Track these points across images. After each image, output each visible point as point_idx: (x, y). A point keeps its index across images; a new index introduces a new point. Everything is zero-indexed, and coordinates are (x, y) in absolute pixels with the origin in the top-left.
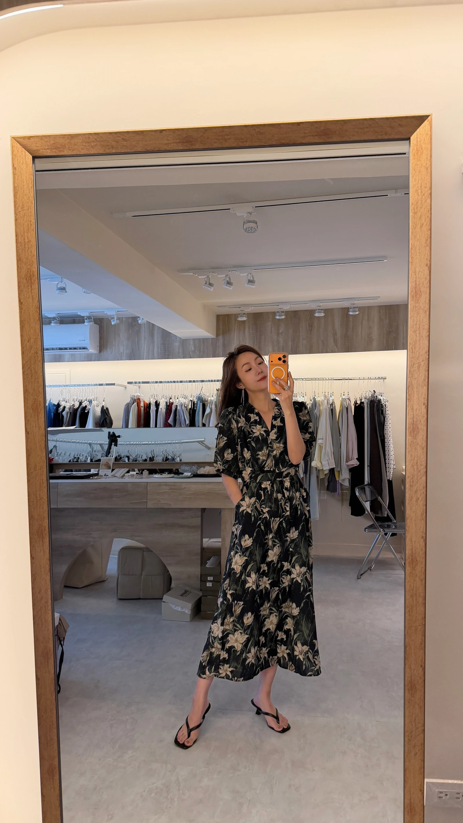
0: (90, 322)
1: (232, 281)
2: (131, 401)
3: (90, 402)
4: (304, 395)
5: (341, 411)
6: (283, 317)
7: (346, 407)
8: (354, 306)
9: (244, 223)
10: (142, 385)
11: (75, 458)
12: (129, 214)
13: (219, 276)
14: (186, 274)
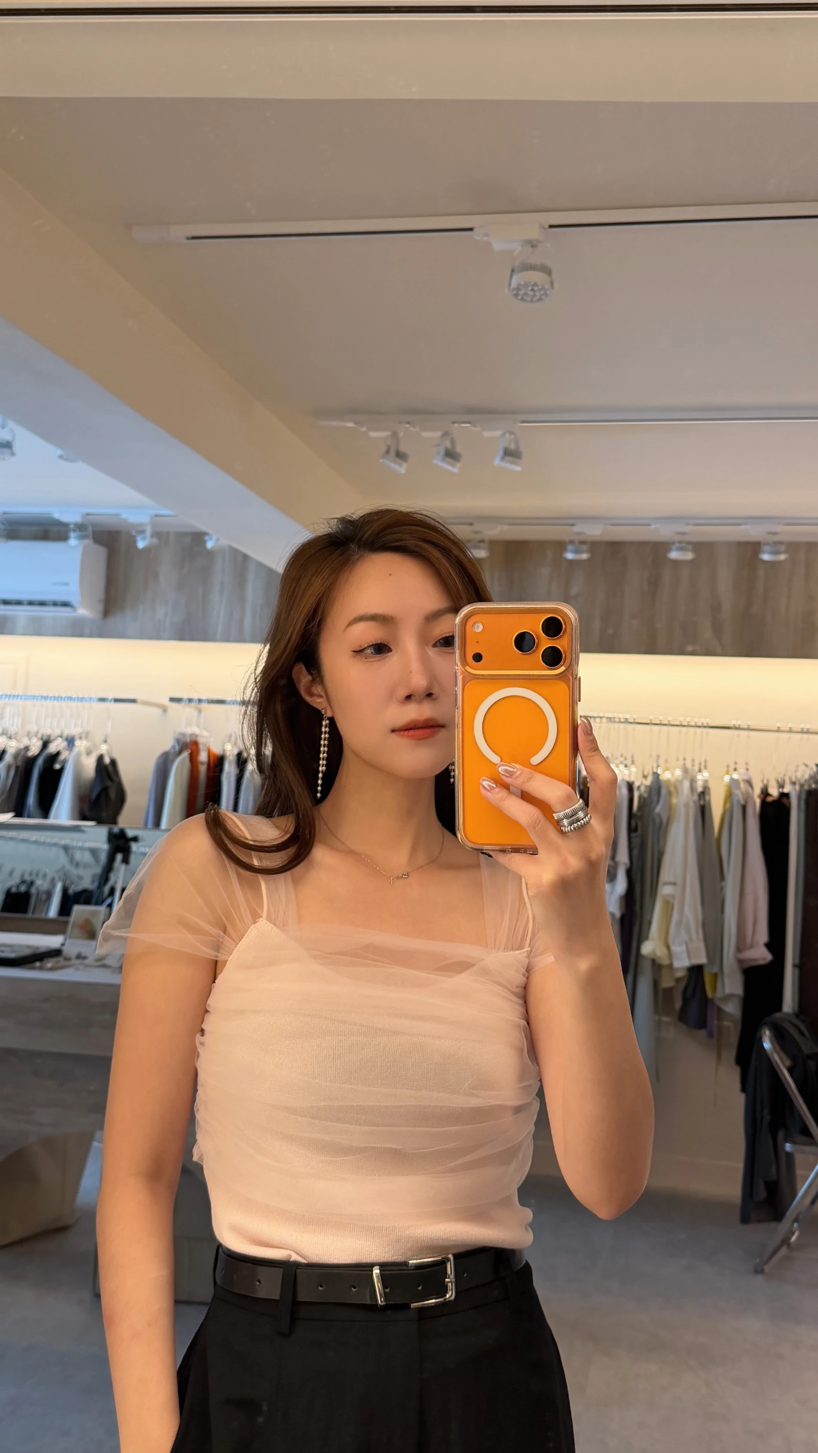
0: (82, 537)
1: (459, 449)
2: (174, 747)
3: (71, 741)
4: (629, 762)
5: (727, 815)
6: (585, 556)
7: (742, 802)
8: (778, 538)
9: (513, 271)
10: (204, 706)
11: (23, 882)
12: (180, 232)
13: (426, 434)
14: (334, 423)
